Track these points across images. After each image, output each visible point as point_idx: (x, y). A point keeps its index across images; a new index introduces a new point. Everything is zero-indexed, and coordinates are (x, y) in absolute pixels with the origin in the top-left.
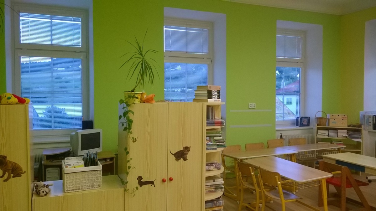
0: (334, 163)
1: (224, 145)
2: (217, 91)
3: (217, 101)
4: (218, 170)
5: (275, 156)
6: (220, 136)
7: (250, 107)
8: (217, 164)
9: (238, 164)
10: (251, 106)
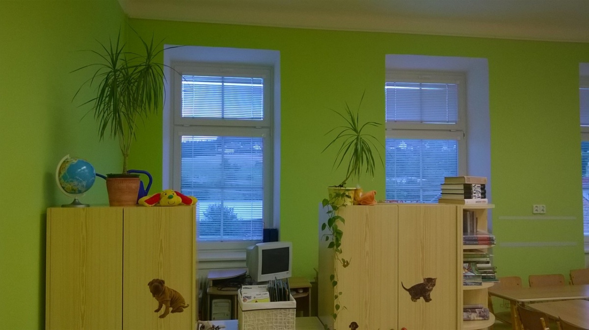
1: (495, 278)
2: (480, 185)
3: (480, 202)
4: (485, 320)
5: (585, 299)
6: (488, 263)
7: (536, 212)
8: (483, 310)
9: (518, 310)
10: (536, 210)
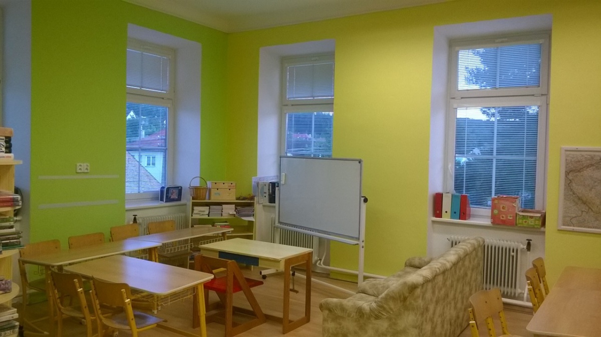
0: (216, 256)
1: (20, 244)
5: (124, 254)
6: (12, 227)
9: (52, 275)
10: (80, 169)
